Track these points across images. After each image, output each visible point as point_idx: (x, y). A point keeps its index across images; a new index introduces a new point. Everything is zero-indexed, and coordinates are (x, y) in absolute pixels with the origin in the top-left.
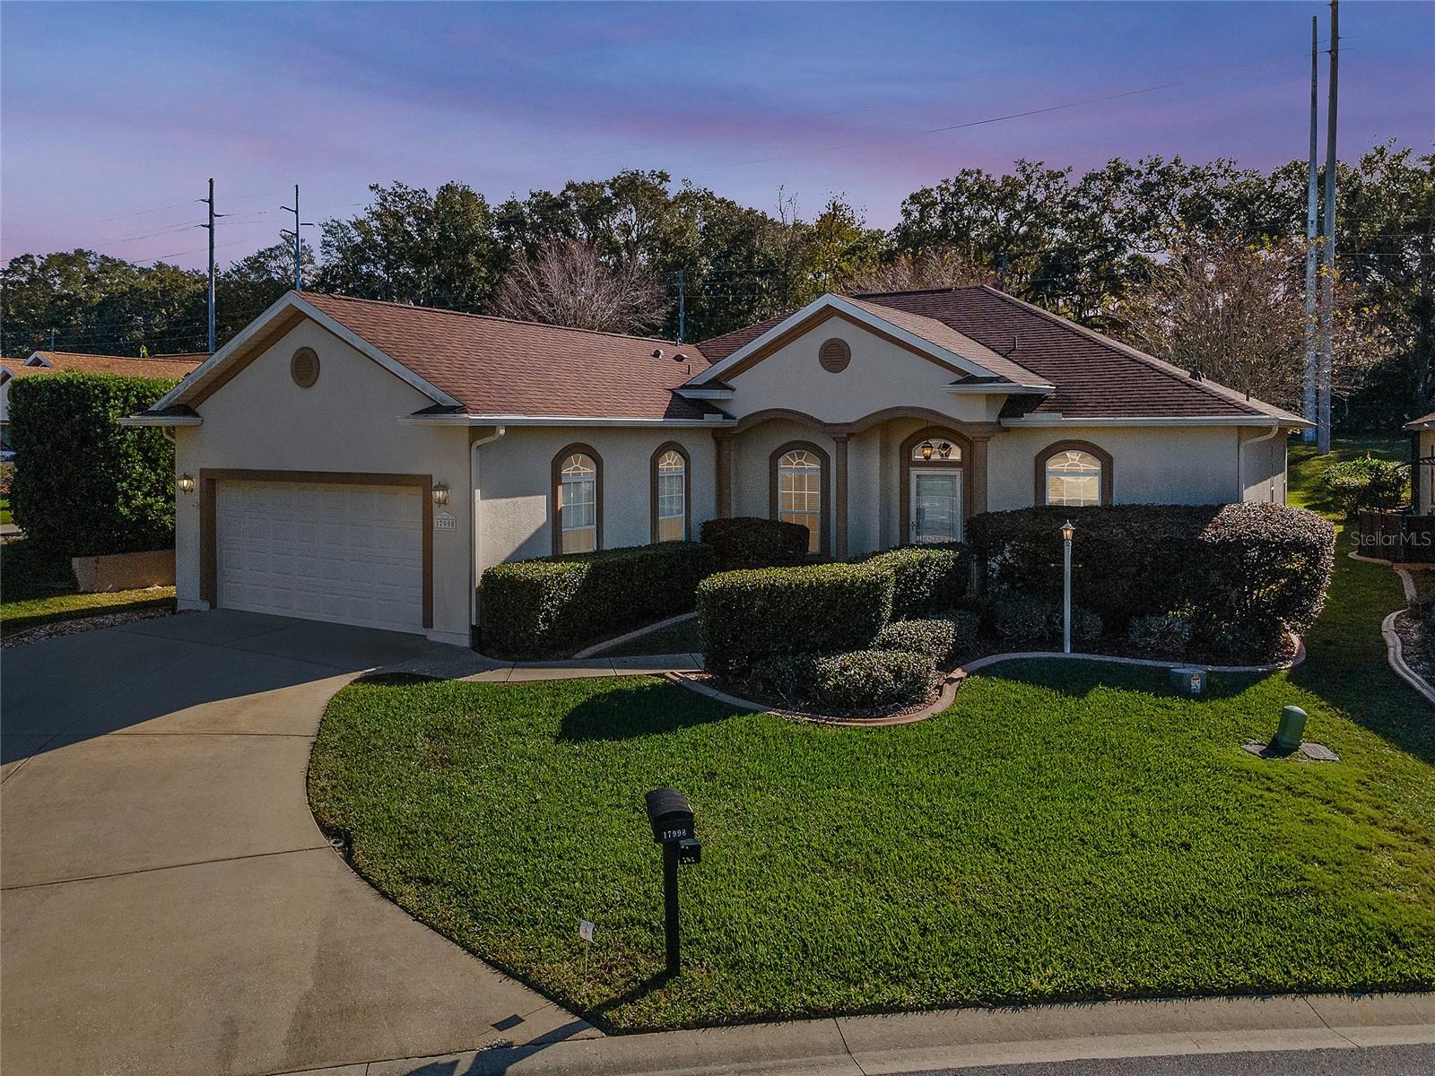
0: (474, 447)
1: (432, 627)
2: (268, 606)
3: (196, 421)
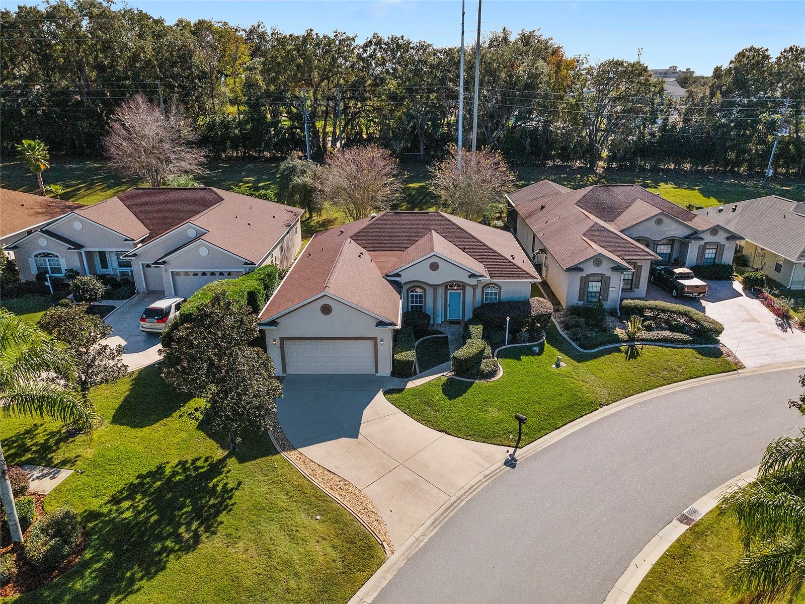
1: (378, 373)
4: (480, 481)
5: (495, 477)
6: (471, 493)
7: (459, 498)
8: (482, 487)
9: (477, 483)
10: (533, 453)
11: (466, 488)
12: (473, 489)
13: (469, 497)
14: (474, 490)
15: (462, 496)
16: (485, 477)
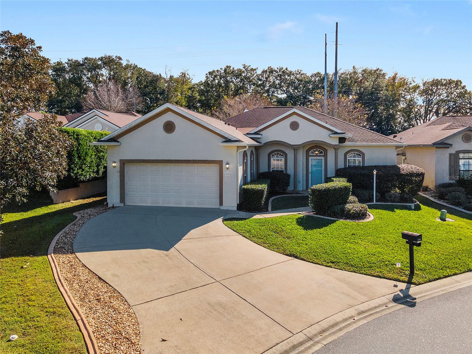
0: (238, 152)
1: (223, 205)
2: (149, 203)
3: (119, 144)
4: (350, 318)
5: (379, 315)
6: (334, 333)
7: (310, 339)
8: (355, 326)
9: (345, 320)
10: (441, 293)
11: (325, 324)
12: (338, 328)
13: (330, 339)
14: (340, 330)
15: (315, 335)
16: (360, 314)
